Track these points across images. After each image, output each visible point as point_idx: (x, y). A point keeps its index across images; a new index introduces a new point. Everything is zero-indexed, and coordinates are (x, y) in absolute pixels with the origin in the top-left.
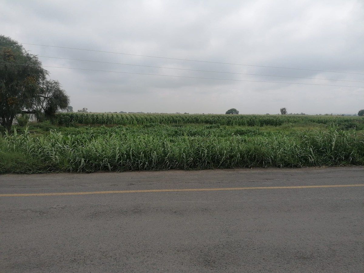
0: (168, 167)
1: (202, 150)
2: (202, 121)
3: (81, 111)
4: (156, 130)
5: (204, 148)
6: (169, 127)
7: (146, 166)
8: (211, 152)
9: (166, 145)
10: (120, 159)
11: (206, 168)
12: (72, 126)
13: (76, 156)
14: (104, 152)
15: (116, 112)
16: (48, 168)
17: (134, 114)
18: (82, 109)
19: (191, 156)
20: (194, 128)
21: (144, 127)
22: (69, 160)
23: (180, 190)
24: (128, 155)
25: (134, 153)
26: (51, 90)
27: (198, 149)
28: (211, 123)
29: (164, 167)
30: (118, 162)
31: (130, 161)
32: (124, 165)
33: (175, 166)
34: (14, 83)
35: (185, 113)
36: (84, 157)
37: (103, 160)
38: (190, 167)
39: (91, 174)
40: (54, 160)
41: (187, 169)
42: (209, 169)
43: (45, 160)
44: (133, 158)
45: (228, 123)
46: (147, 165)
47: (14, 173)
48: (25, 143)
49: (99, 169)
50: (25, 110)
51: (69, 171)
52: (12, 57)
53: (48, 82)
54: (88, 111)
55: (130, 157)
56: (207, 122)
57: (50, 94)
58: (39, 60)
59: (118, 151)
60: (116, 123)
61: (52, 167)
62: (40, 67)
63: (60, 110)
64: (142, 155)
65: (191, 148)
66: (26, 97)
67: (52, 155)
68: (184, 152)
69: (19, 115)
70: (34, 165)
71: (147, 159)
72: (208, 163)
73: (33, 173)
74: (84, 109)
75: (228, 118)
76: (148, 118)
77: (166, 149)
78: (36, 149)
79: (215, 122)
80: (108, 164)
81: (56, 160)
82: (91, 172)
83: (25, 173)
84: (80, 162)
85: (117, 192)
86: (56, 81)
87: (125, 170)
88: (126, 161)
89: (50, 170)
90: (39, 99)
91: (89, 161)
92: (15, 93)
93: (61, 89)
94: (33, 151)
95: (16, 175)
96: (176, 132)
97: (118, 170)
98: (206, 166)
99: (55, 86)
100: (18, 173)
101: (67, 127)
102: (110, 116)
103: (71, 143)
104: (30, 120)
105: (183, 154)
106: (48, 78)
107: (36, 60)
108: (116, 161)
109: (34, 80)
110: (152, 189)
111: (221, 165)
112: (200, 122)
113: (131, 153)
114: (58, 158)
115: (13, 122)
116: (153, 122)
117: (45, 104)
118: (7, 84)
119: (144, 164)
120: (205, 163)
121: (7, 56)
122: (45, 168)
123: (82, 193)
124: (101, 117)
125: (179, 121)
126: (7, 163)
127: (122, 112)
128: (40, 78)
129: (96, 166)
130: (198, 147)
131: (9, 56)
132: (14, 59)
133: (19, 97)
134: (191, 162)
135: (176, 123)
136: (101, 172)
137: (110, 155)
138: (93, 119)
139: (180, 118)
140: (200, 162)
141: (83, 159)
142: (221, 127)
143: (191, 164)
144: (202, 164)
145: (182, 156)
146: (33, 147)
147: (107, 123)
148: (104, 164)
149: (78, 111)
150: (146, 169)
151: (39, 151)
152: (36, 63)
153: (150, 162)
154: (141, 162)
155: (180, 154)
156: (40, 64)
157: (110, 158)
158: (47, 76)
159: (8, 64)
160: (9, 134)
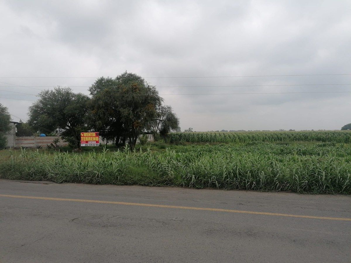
0: (278, 188)
1: (319, 171)
2: (313, 139)
3: (187, 131)
4: (260, 148)
5: (320, 169)
6: (273, 145)
7: (253, 186)
8: (331, 174)
9: (275, 165)
10: (227, 177)
11: (324, 193)
12: (181, 144)
13: (187, 173)
14: (212, 170)
15: (218, 131)
16: (165, 182)
17: (236, 132)
18: (188, 129)
19: (305, 179)
20: (303, 146)
21: (246, 145)
22: (182, 176)
23: (296, 216)
24: (235, 174)
25: (241, 172)
26: (165, 113)
27: (313, 171)
28: (324, 140)
29: (273, 188)
30: (225, 180)
31: (237, 180)
32: (231, 184)
33: (286, 188)
34: (138, 110)
35: (291, 130)
36: (194, 174)
37: (211, 177)
38: (305, 190)
39: (200, 190)
40: (170, 175)
41: (301, 193)
42: (329, 193)
43: (163, 175)
44: (240, 177)
45: (346, 140)
46: (255, 184)
47: (140, 185)
48: (148, 160)
49: (208, 186)
50: (146, 131)
51: (182, 186)
52: (138, 89)
53: (163, 108)
54: (193, 130)
55: (237, 176)
56: (318, 139)
57: (165, 118)
58: (157, 90)
59: (225, 169)
60: (218, 141)
61: (168, 181)
62: (157, 96)
63: (172, 131)
64: (249, 174)
65: (304, 169)
66: (147, 121)
67: (168, 171)
68: (296, 174)
69: (141, 136)
70: (154, 179)
71: (254, 178)
72: (327, 187)
73: (154, 186)
74: (189, 128)
75: (345, 135)
76: (251, 136)
77: (274, 169)
78: (156, 165)
79: (330, 140)
80: (215, 182)
81: (172, 175)
82: (200, 188)
83: (147, 185)
84: (191, 178)
85: (228, 211)
86: (169, 106)
87: (232, 189)
88: (233, 179)
89: (167, 184)
90: (156, 122)
91: (198, 177)
92: (139, 117)
93: (172, 113)
94: (154, 167)
95: (141, 187)
96: (282, 151)
97: (226, 189)
98: (325, 190)
99: (168, 110)
100: (142, 185)
101: (177, 145)
102: (213, 135)
103: (183, 160)
104: (149, 140)
105: (295, 175)
106: (163, 104)
107: (155, 90)
108: (223, 179)
109: (153, 106)
110: (263, 211)
111: (344, 190)
112: (310, 140)
113: (238, 172)
114: (173, 174)
115: (137, 142)
116: (256, 140)
117: (160, 126)
118: (133, 111)
119: (252, 183)
120: (323, 186)
121: (134, 89)
122: (163, 182)
123: (195, 208)
124: (205, 136)
125: (284, 138)
126: (135, 176)
127: (223, 131)
128: (157, 105)
129: (204, 183)
130: (313, 168)
131: (135, 89)
132: (139, 90)
133: (142, 121)
134: (305, 185)
135: (281, 141)
136: (209, 189)
137: (217, 173)
138: (199, 138)
139: (285, 135)
140: (316, 185)
141: (193, 175)
142: (338, 145)
143: (306, 187)
144: (320, 188)
145: (294, 177)
146: (154, 163)
147: (210, 141)
148: (212, 181)
149: (185, 130)
150: (253, 189)
151: (159, 166)
152: (154, 92)
153: (258, 182)
154: (248, 182)
155: (292, 175)
156: (158, 93)
157: (218, 176)
158: (162, 103)
159: (135, 95)
160: (137, 152)
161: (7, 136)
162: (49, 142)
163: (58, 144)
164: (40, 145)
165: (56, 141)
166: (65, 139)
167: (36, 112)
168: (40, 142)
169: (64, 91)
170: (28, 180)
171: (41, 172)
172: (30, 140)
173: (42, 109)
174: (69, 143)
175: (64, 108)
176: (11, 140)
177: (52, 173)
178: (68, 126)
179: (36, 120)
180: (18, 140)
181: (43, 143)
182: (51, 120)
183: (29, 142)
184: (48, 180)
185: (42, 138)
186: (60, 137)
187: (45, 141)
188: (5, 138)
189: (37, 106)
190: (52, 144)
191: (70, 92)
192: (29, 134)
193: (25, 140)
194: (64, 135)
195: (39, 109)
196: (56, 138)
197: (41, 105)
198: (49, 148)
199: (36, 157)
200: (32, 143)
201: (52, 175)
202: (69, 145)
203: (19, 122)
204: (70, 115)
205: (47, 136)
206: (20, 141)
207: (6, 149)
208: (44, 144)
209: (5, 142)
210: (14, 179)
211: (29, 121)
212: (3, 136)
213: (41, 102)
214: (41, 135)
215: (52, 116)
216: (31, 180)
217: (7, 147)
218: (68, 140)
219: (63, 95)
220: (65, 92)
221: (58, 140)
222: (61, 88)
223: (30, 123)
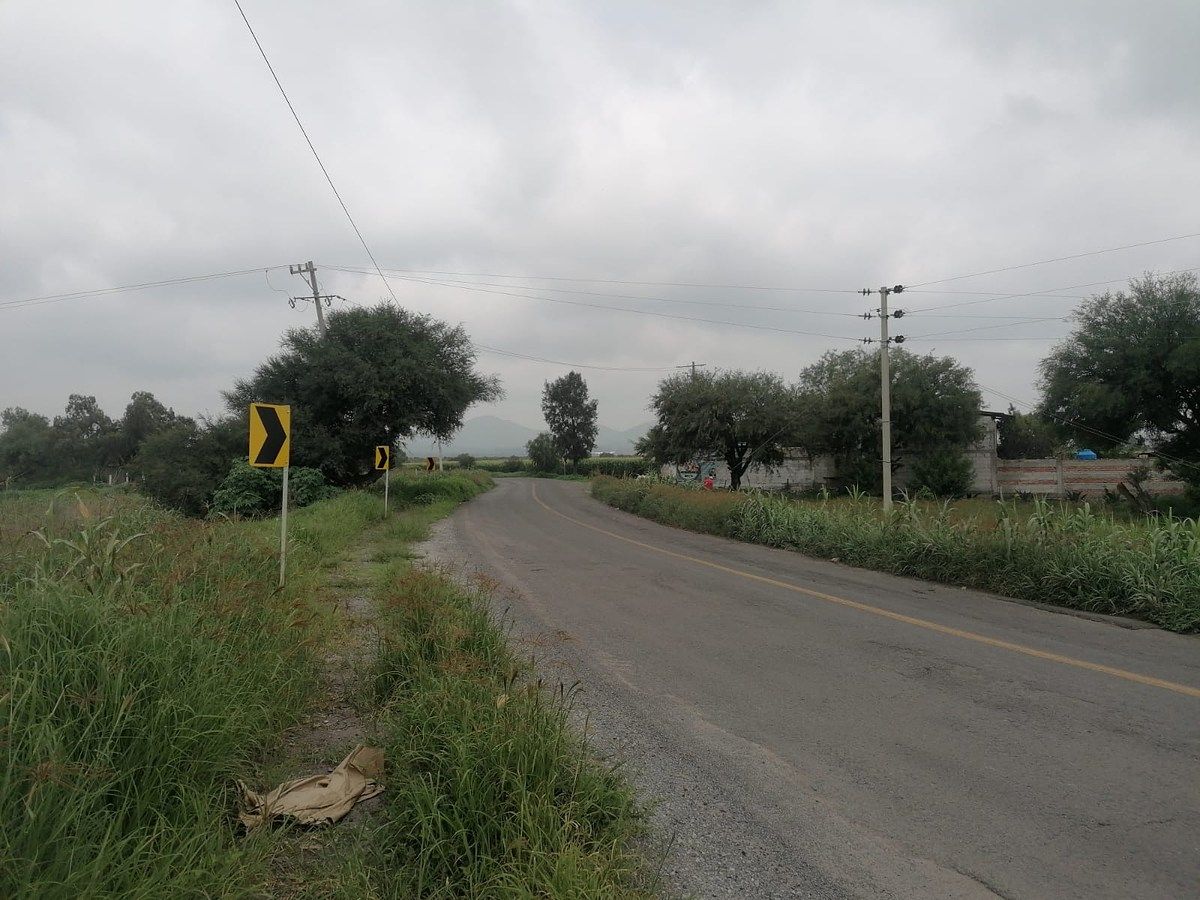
161: (971, 457)
162: (1112, 480)
163: (1144, 485)
164: (1076, 487)
165: (1138, 477)
166: (1169, 468)
167: (1064, 376)
168: (1078, 480)
169: (1166, 288)
170: (1061, 603)
171: (1105, 583)
172: (1042, 469)
173: (1084, 363)
174: (1187, 485)
175: (1170, 351)
176: (983, 470)
177: (1147, 591)
178: (1184, 419)
179: (1064, 404)
180: (1004, 469)
181: (1087, 480)
182: (1118, 398)
183: (1040, 477)
184: (1132, 614)
185: (1082, 463)
186: (1152, 462)
187: (1093, 474)
188: (967, 465)
189: (1067, 357)
190: (1122, 487)
191: (1189, 288)
192: (1040, 452)
193: (1028, 470)
194: (1166, 453)
195: (1074, 366)
196: (1138, 463)
197: (1082, 351)
198: (1111, 498)
199: (1082, 530)
200: (1049, 482)
201: (1149, 597)
202: (1189, 493)
203: (1006, 413)
204: (1190, 378)
205: (1099, 457)
206: (1011, 473)
207: (969, 497)
208: (1091, 486)
209: (968, 475)
210: (1015, 596)
211: (1041, 407)
212: (961, 457)
213: (1081, 338)
214: (1080, 453)
215: (1120, 386)
216: (1073, 606)
217: (974, 492)
218: (1183, 474)
219: (1163, 307)
220: (1171, 291)
221: (1144, 473)
222: (1155, 279)
223: (1046, 414)
